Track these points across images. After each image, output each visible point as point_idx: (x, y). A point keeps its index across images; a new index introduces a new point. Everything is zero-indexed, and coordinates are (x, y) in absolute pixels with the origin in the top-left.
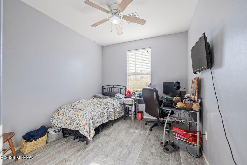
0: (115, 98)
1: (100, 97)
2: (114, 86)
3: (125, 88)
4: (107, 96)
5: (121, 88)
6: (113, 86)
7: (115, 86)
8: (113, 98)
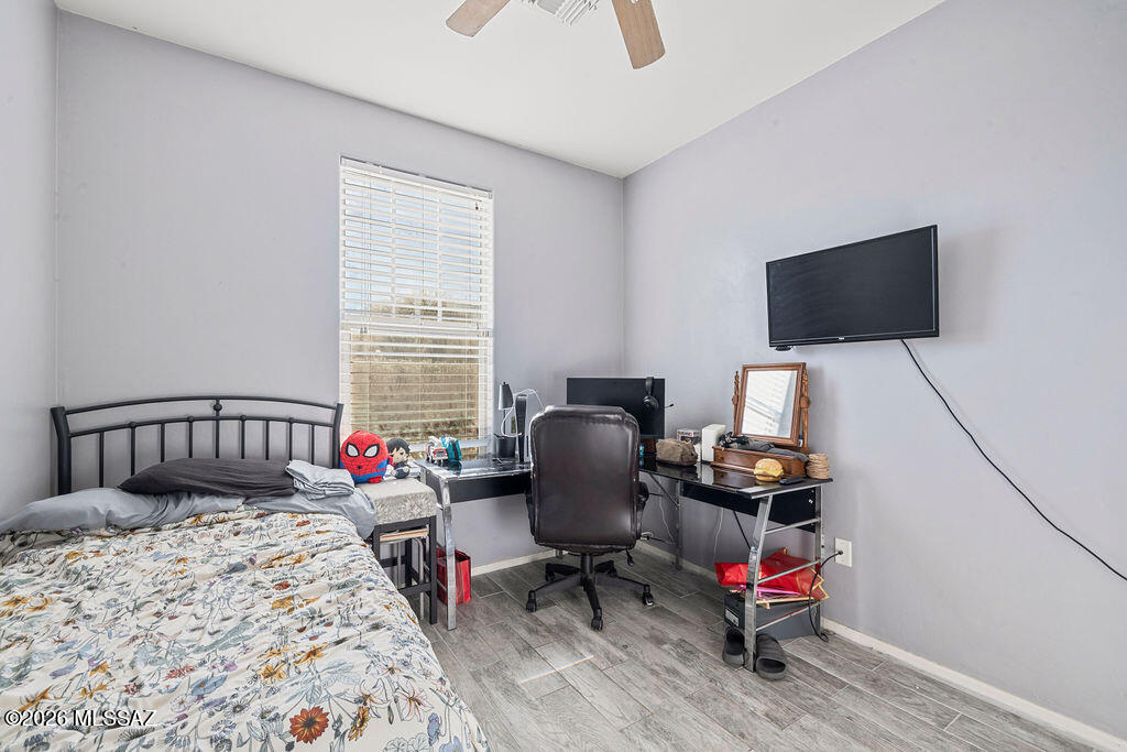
0: (297, 500)
1: (109, 525)
2: (217, 408)
3: (327, 415)
4: (203, 492)
5: (291, 421)
6: (205, 408)
7: (229, 408)
8: (280, 501)
